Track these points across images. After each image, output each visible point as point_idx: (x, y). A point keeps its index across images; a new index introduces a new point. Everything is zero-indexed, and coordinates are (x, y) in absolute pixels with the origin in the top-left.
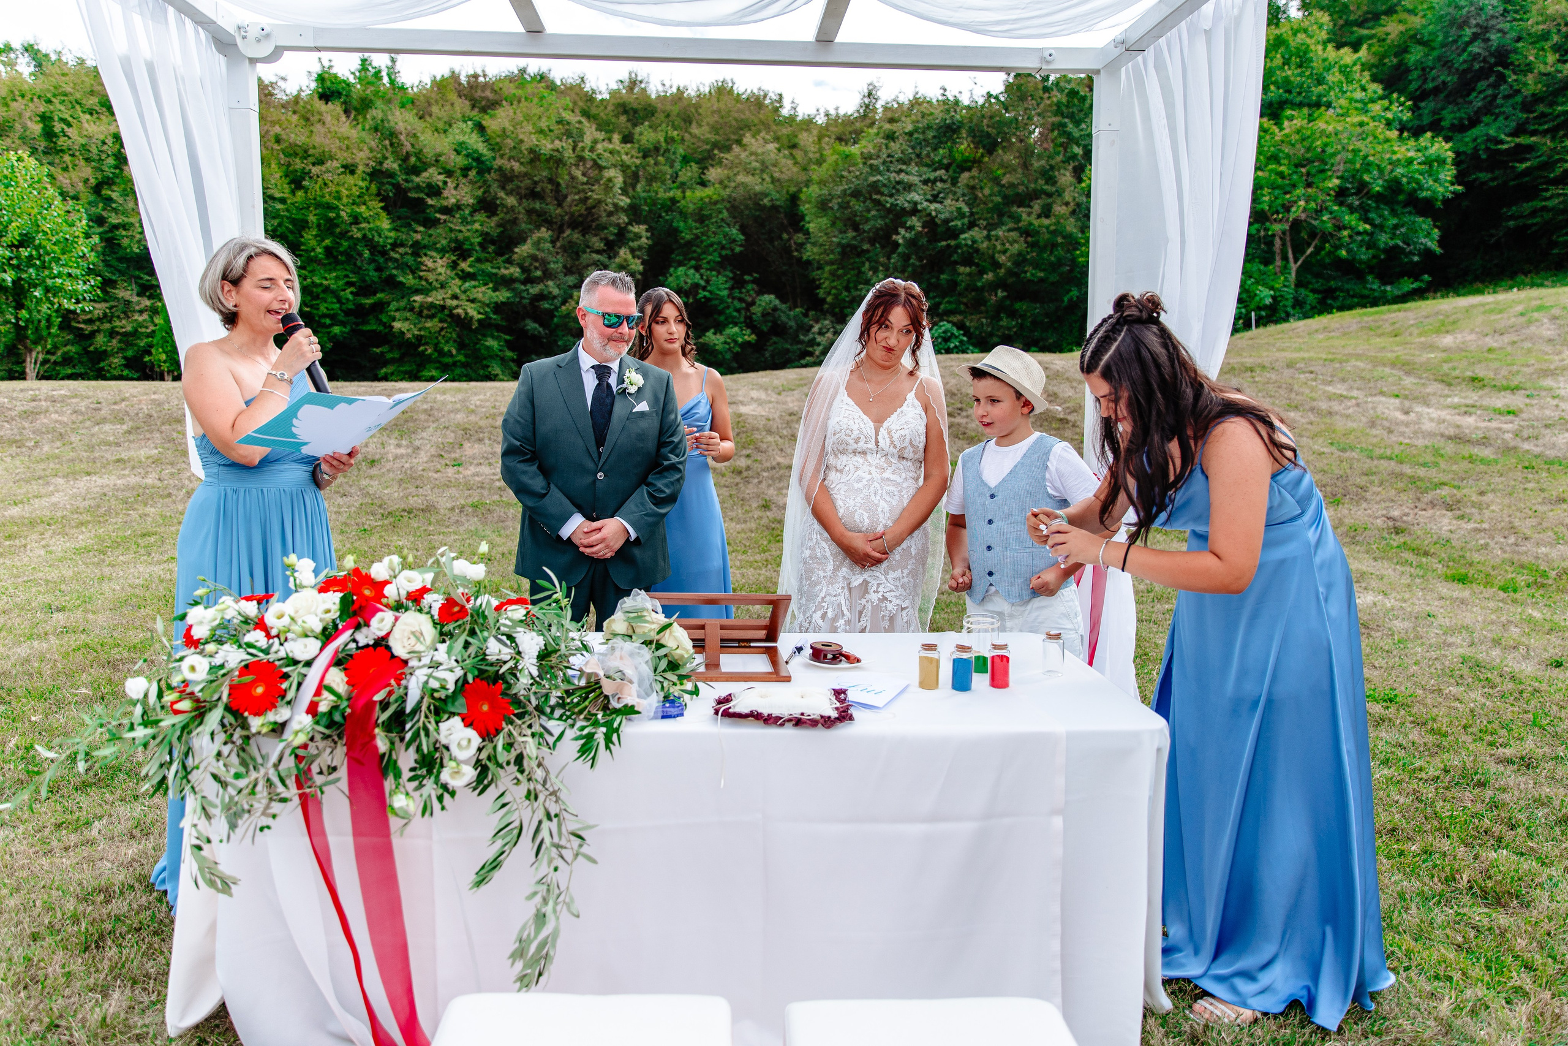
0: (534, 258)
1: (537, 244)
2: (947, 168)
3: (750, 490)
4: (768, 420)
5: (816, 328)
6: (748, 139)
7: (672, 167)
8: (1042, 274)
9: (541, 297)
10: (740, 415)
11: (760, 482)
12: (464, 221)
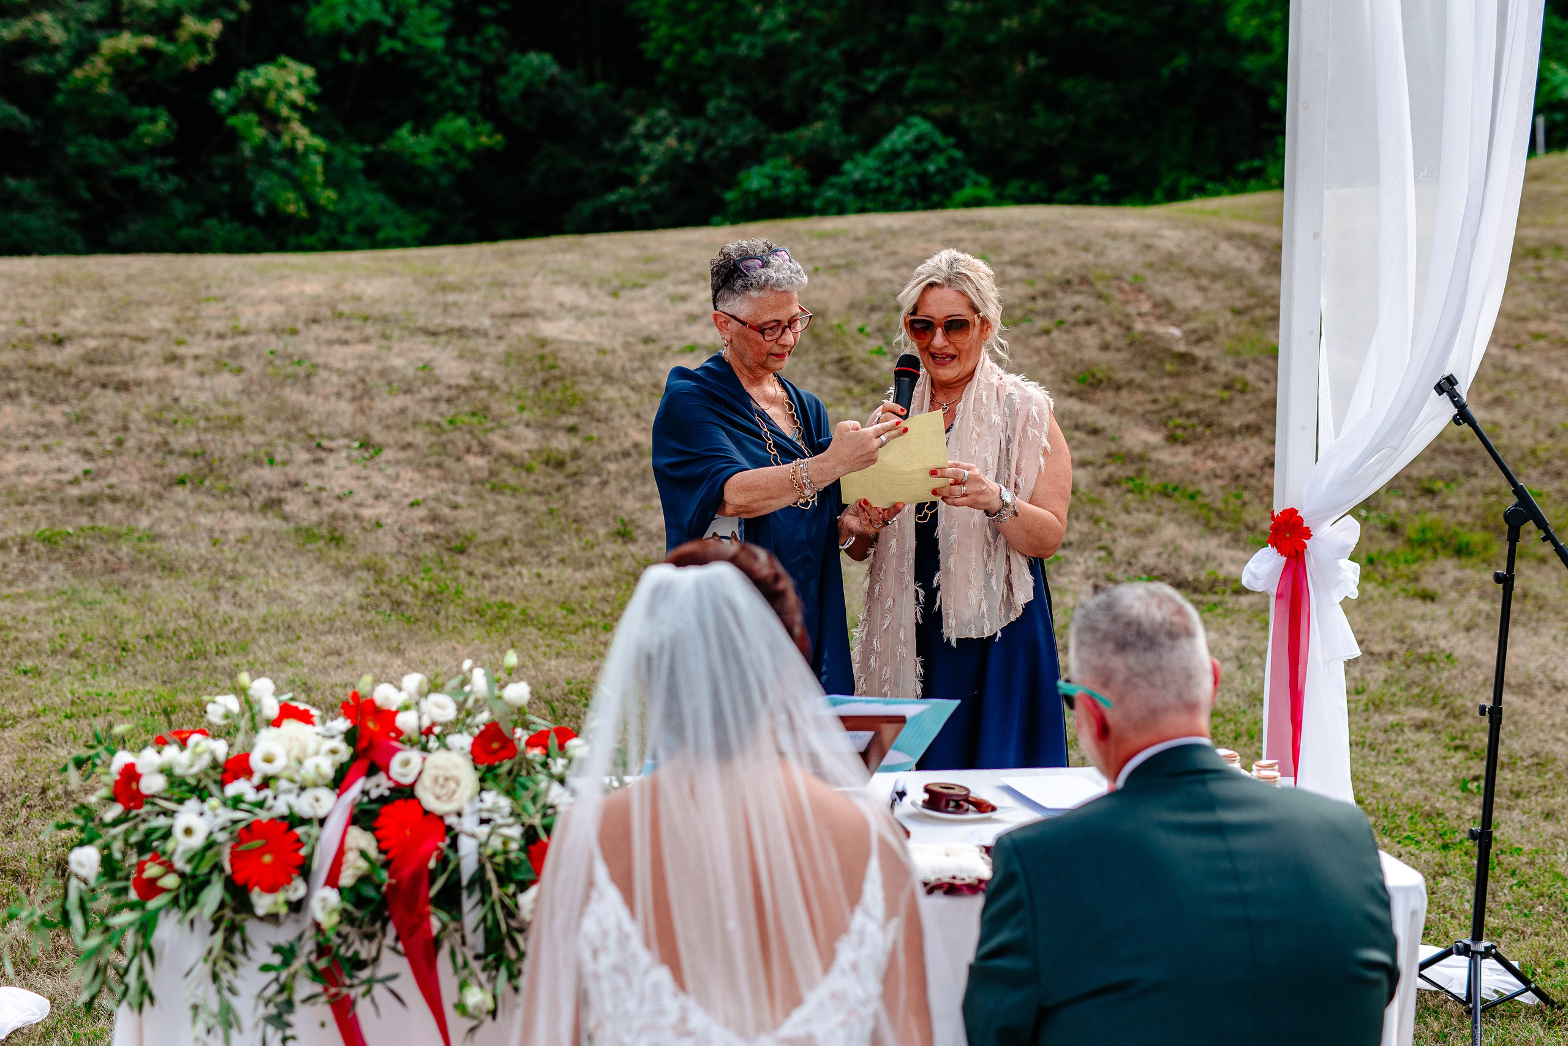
3: (586, 499)
4: (602, 351)
5: (640, 126)
8: (1116, 21)
9: (28, 46)
10: (543, 343)
11: (604, 483)
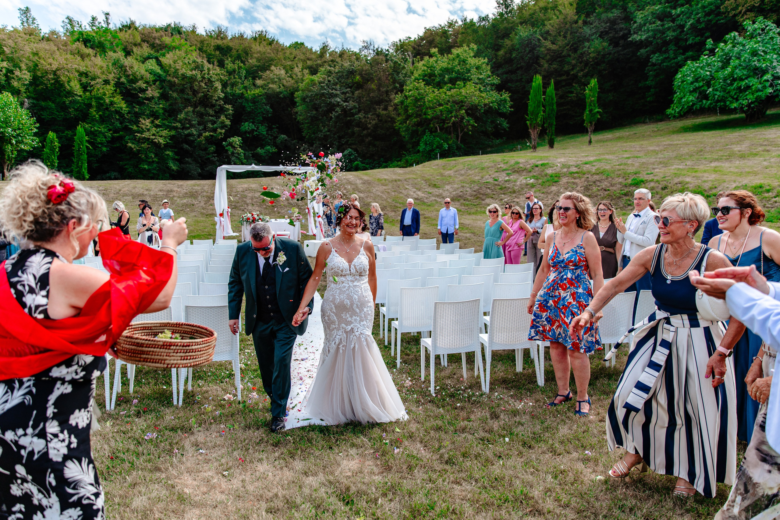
0: (186, 119)
1: (187, 113)
2: (351, 87)
5: (302, 148)
6: (273, 68)
7: (241, 79)
9: (189, 135)
12: (156, 103)
